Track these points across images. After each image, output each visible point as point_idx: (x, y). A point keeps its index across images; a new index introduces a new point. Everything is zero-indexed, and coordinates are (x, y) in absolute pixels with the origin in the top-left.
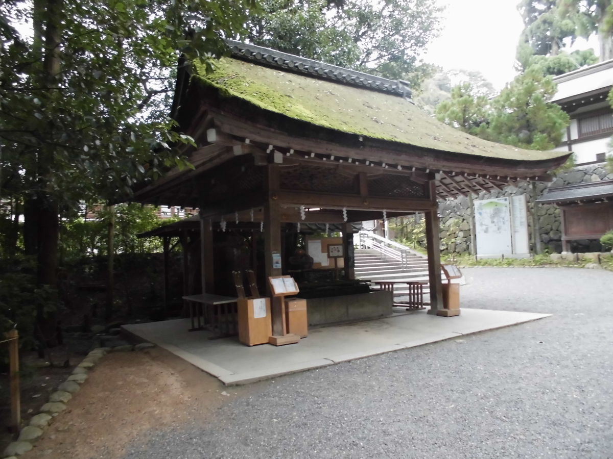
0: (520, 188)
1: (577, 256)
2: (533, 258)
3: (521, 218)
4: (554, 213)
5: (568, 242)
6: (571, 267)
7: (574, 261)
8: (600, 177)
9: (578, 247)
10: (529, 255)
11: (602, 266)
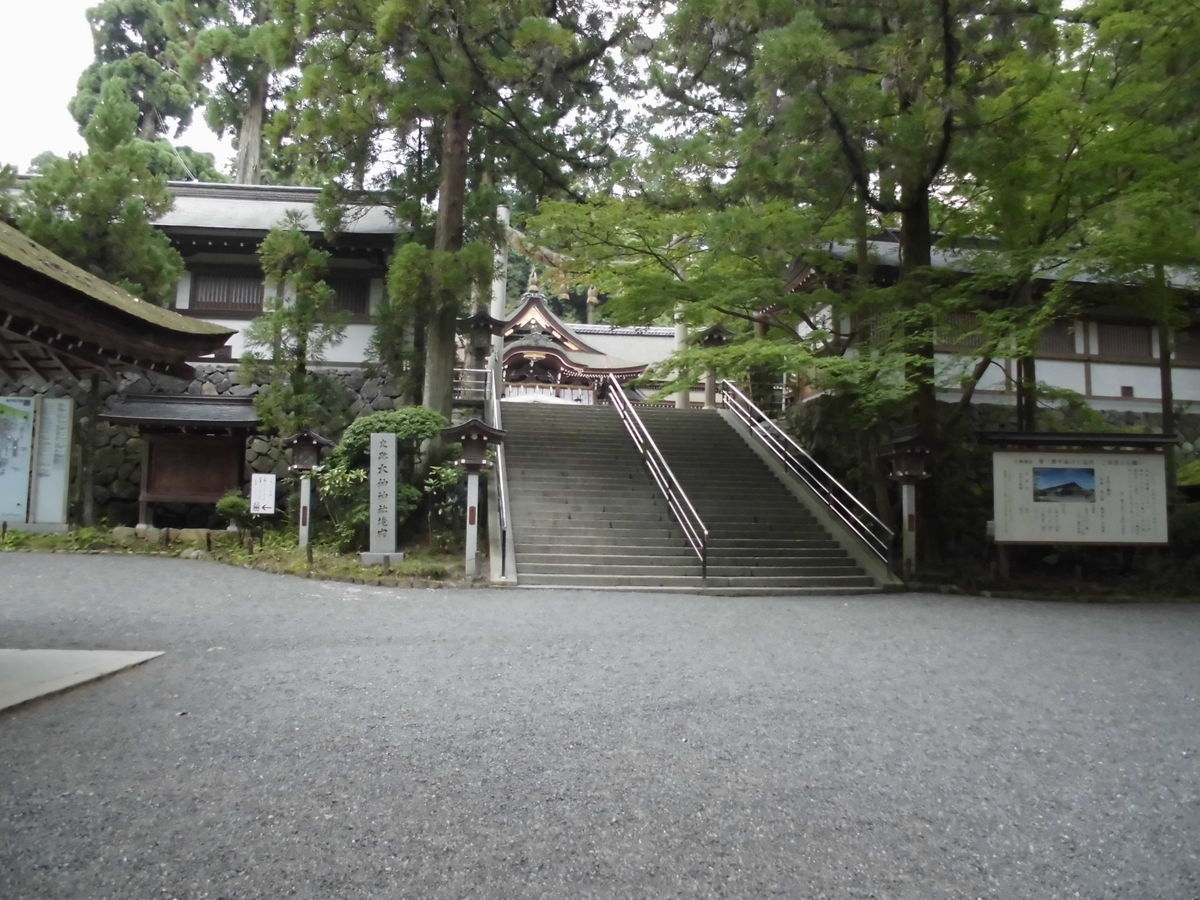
0: (57, 382)
1: (168, 533)
2: (77, 534)
3: (58, 446)
4: (124, 445)
5: (150, 505)
6: (155, 555)
7: (161, 544)
8: (217, 388)
9: (169, 517)
10: (66, 526)
11: (213, 555)
